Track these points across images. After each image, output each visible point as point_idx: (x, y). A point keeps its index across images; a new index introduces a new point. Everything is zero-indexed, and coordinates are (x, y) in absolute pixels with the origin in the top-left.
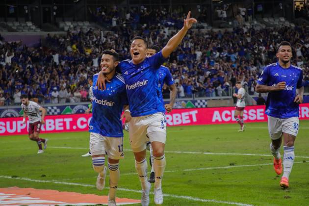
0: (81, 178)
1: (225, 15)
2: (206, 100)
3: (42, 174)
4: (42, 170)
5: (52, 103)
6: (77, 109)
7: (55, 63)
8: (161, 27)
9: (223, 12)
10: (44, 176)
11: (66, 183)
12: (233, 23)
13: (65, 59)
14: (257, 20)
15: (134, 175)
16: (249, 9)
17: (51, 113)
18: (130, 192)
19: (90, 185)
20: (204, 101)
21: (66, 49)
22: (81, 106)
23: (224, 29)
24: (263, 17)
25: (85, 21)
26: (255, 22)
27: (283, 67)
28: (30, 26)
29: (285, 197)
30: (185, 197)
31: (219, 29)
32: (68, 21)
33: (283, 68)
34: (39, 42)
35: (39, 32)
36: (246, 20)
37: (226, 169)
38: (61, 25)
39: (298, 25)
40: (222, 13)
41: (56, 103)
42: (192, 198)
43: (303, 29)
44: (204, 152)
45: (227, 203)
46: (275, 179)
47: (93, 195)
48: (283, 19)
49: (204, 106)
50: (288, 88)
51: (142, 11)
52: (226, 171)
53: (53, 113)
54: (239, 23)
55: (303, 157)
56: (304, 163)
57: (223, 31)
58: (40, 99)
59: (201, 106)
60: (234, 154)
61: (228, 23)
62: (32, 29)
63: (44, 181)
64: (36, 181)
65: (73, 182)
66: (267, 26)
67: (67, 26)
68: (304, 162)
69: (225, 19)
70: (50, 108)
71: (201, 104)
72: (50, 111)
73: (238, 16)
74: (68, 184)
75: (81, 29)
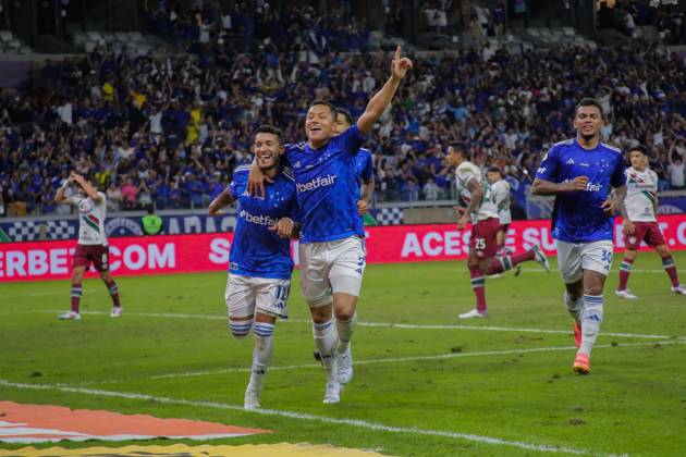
0: (122, 381)
1: (443, 21)
2: (401, 209)
3: (34, 371)
4: (33, 361)
5: (57, 214)
6: (114, 228)
7: (66, 124)
8: (302, 47)
9: (440, 13)
10: (38, 374)
11: (86, 391)
12: (461, 38)
13: (89, 117)
14: (513, 33)
15: (239, 373)
16: (497, 10)
17: (54, 236)
18: (230, 411)
19: (140, 396)
20: (396, 211)
21: (88, 94)
22: (123, 221)
23: (442, 52)
24: (526, 28)
25: (134, 30)
26: (511, 38)
27: (584, 147)
28: (7, 42)
29: (571, 422)
30: (352, 422)
31: (432, 52)
32: (94, 30)
33: (584, 150)
34: (26, 78)
35: (28, 55)
36: (491, 33)
37: (442, 361)
38: (79, 39)
39: (603, 44)
40: (436, 17)
41: (65, 214)
42: (368, 425)
43: (616, 54)
44: (393, 322)
45: (445, 434)
46: (550, 382)
47: (147, 416)
48: (570, 32)
49: (396, 222)
50: (591, 187)
51: (260, 10)
52: (441, 366)
53: (59, 236)
54: (474, 39)
55: (613, 335)
56: (616, 348)
57: (438, 55)
58: (30, 204)
59: (391, 222)
60: (462, 327)
61: (450, 40)
62: (13, 48)
63: (37, 387)
64: (20, 386)
65: (102, 388)
66: (535, 47)
67: (93, 41)
68: (614, 344)
69: (443, 29)
70: (52, 224)
71: (391, 216)
72: (53, 230)
73: (472, 23)
74: (90, 392)
75: (124, 48)
